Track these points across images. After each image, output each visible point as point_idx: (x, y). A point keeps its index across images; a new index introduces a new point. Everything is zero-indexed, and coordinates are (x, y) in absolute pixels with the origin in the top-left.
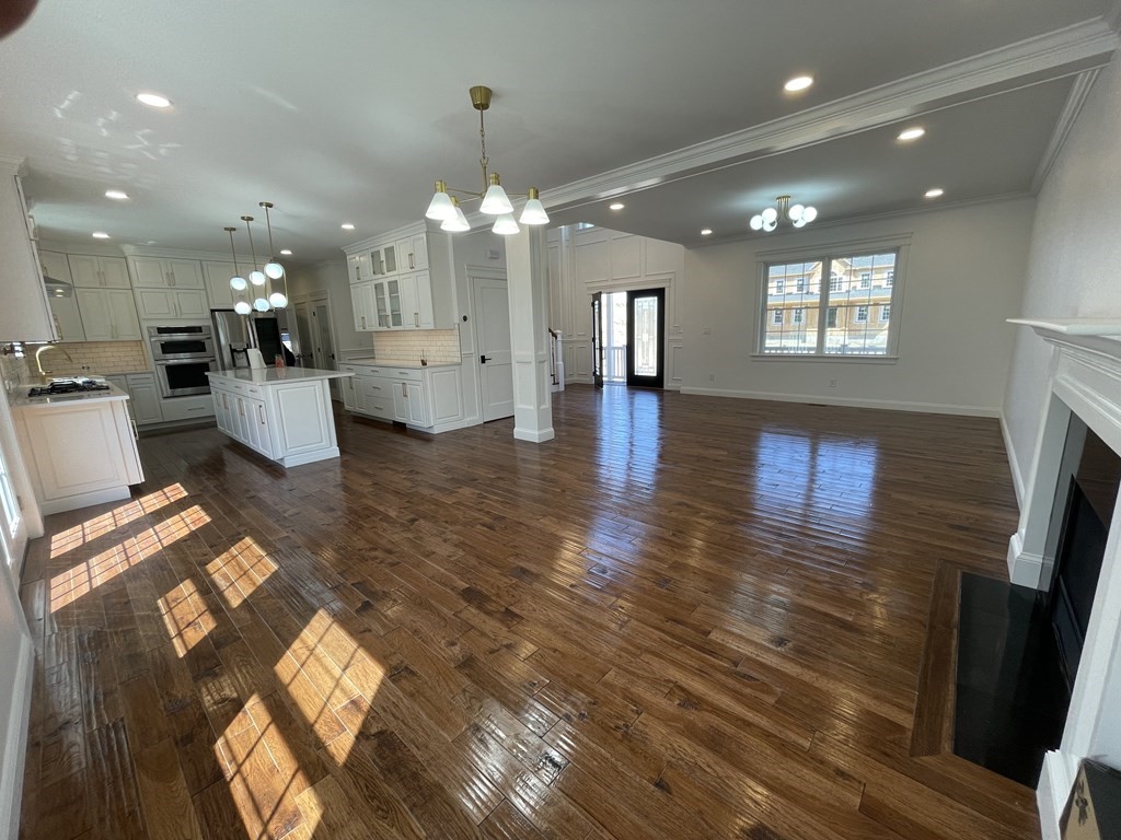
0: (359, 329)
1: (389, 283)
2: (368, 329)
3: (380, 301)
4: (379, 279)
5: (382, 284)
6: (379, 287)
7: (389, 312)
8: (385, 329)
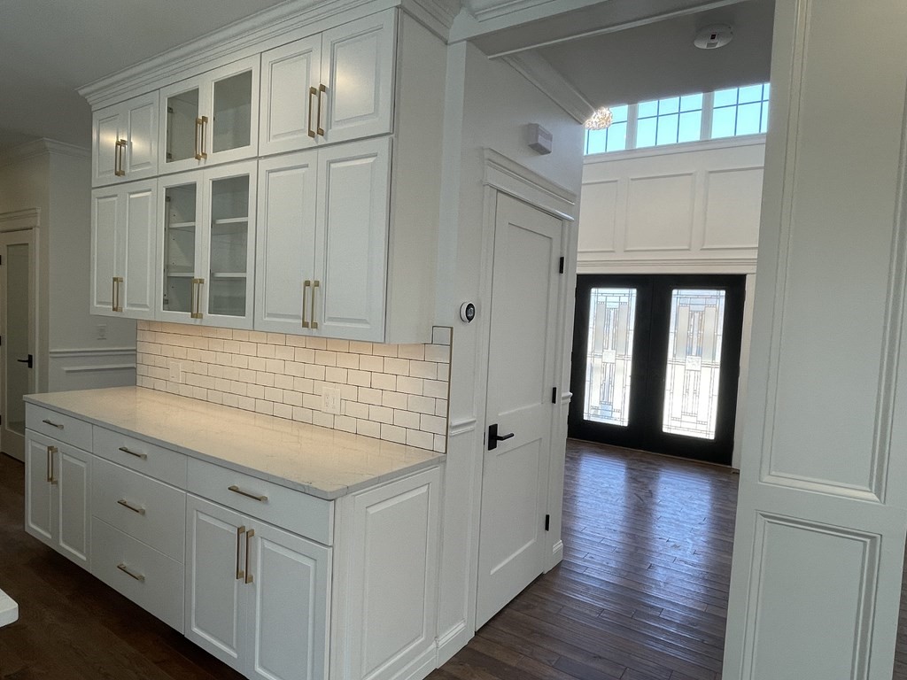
0: (100, 305)
1: (219, 185)
2: (128, 310)
3: (179, 237)
4: (185, 171)
5: (191, 188)
6: (180, 198)
7: (202, 270)
8: (184, 316)
